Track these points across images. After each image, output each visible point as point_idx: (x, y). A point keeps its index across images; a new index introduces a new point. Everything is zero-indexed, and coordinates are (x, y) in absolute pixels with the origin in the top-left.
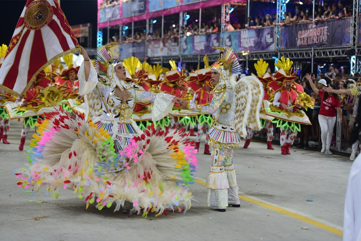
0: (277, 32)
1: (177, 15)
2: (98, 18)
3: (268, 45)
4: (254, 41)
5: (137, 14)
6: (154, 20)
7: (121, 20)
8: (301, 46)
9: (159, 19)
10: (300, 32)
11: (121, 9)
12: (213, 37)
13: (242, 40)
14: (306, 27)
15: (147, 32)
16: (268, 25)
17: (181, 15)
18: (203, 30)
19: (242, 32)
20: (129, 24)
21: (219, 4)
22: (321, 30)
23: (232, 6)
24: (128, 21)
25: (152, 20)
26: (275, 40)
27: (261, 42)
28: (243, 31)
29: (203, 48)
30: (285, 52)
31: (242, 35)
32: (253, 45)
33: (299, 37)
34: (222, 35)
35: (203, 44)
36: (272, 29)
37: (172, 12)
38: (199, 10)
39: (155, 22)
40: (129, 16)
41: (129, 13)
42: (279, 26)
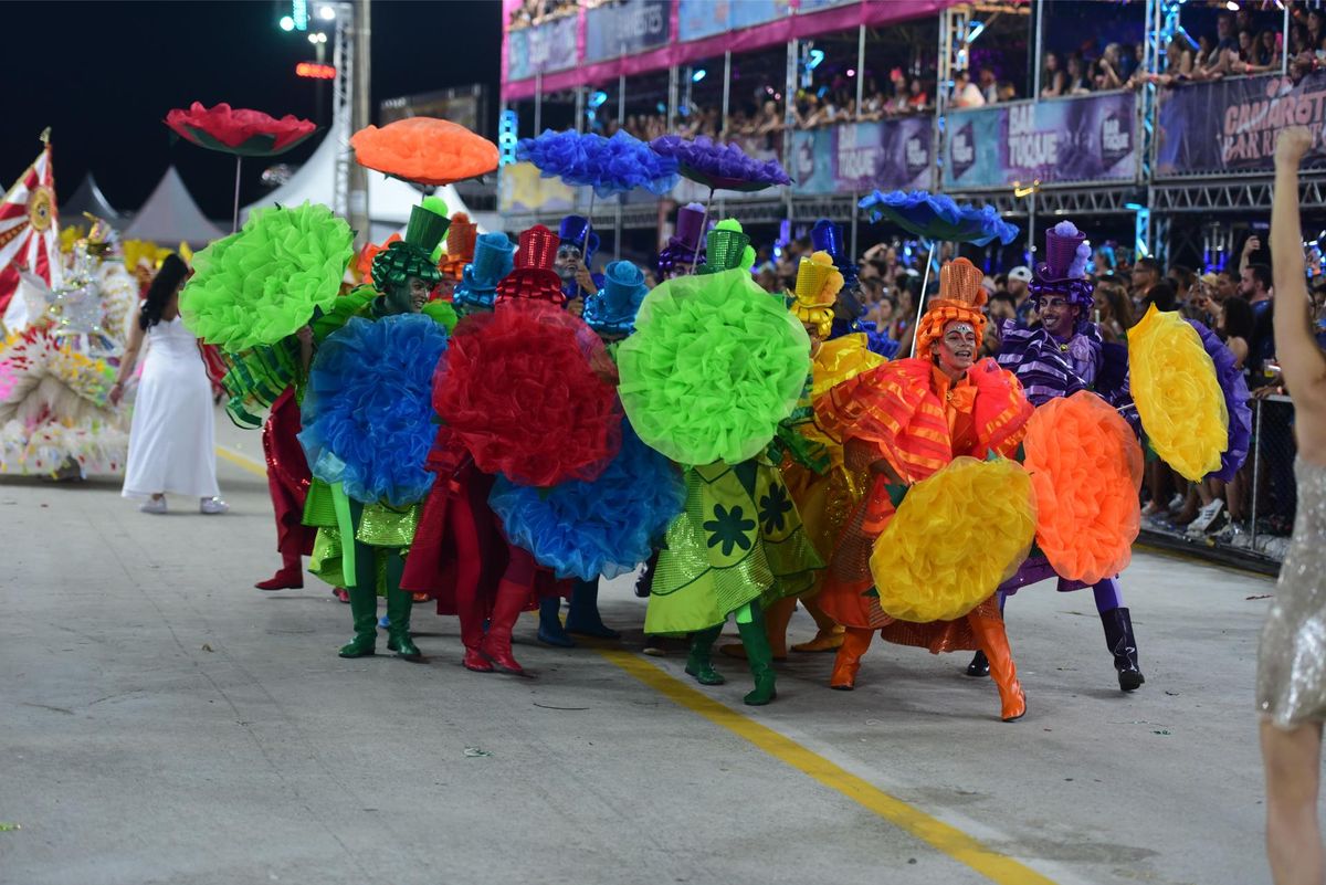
0: (1144, 110)
1: (780, 50)
2: (505, 63)
3: (1111, 160)
4: (1059, 144)
5: (639, 49)
6: (696, 70)
7: (584, 70)
8: (1237, 163)
9: (713, 65)
10: (1233, 109)
11: (583, 31)
12: (908, 128)
13: (1013, 142)
14: (1254, 91)
15: (673, 114)
16: (1112, 86)
17: (792, 49)
18: (872, 105)
19: (1014, 110)
20: (609, 86)
21: (931, 7)
22: (1314, 102)
23: (978, 16)
24: (607, 73)
25: (689, 72)
26: (1135, 140)
27: (1083, 149)
28: (1020, 106)
29: (871, 172)
30: (1173, 187)
31: (1013, 120)
32: (1053, 159)
33: (1228, 130)
34: (939, 124)
35: (870, 154)
36: (1128, 99)
37: (761, 41)
38: (854, 32)
39: (700, 75)
40: (610, 57)
41: (610, 45)
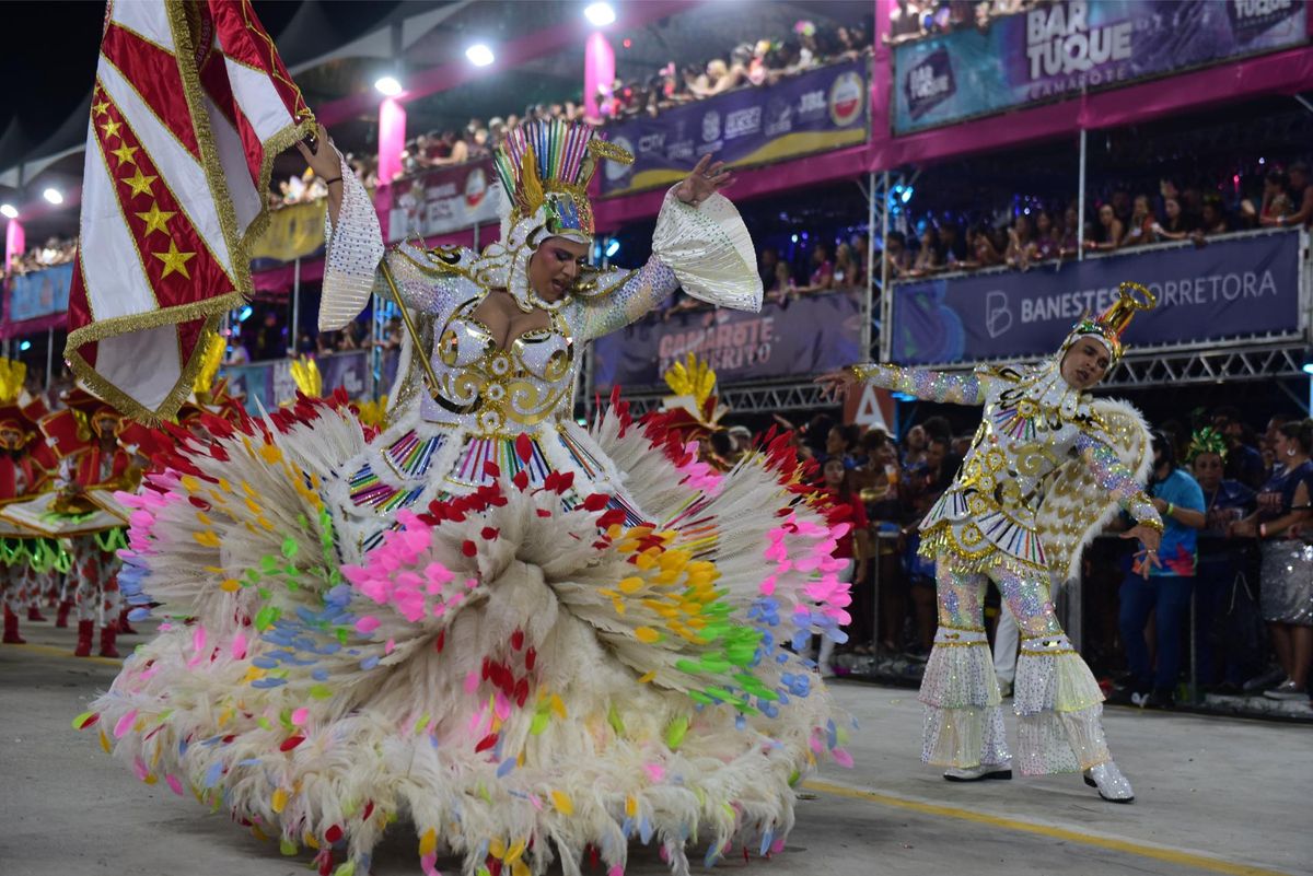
0: (373, 364)
6: (22, 341)
9: (38, 339)
13: (277, 388)
16: (349, 348)
19: (277, 367)
25: (17, 343)
26: (367, 385)
28: (281, 364)
31: (276, 373)
36: (361, 358)
39: (26, 346)
42: (379, 350)
